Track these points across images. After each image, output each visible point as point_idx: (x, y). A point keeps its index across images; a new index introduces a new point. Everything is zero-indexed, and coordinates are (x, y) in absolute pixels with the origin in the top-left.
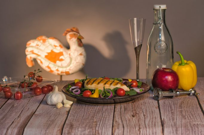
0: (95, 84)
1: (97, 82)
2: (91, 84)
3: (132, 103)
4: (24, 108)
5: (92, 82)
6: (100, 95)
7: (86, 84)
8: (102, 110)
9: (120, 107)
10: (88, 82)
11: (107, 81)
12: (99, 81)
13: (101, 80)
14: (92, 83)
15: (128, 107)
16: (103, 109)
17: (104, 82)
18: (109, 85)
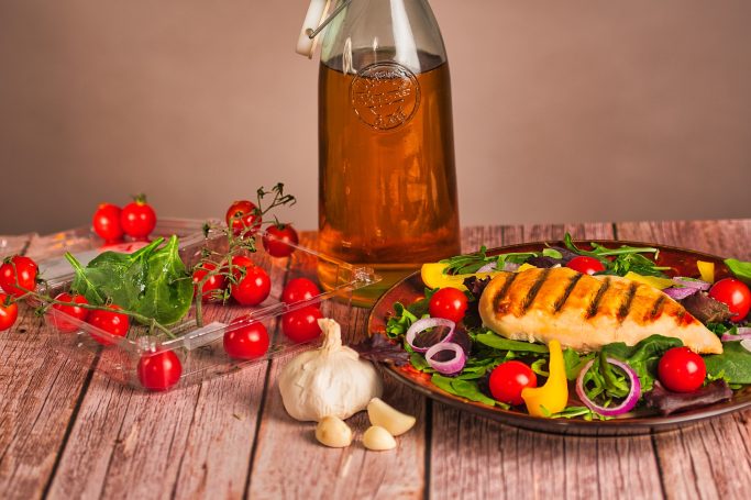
0: (540, 313)
1: (552, 300)
2: (516, 308)
3: (741, 426)
4: (177, 461)
5: (523, 295)
6: (572, 385)
7: (490, 307)
8: (594, 486)
9: (687, 465)
10: (500, 295)
11: (601, 293)
12: (560, 291)
13: (566, 283)
14: (527, 307)
15: (727, 462)
16: (602, 479)
17: (588, 300)
18: (615, 320)
